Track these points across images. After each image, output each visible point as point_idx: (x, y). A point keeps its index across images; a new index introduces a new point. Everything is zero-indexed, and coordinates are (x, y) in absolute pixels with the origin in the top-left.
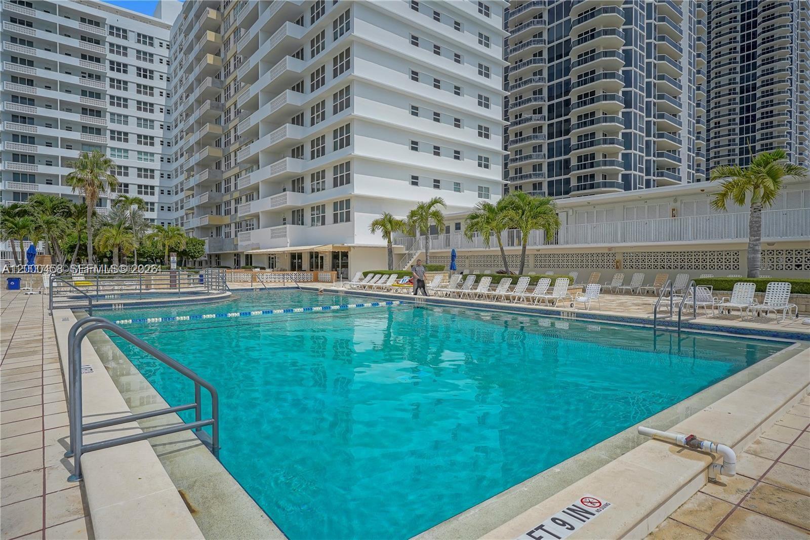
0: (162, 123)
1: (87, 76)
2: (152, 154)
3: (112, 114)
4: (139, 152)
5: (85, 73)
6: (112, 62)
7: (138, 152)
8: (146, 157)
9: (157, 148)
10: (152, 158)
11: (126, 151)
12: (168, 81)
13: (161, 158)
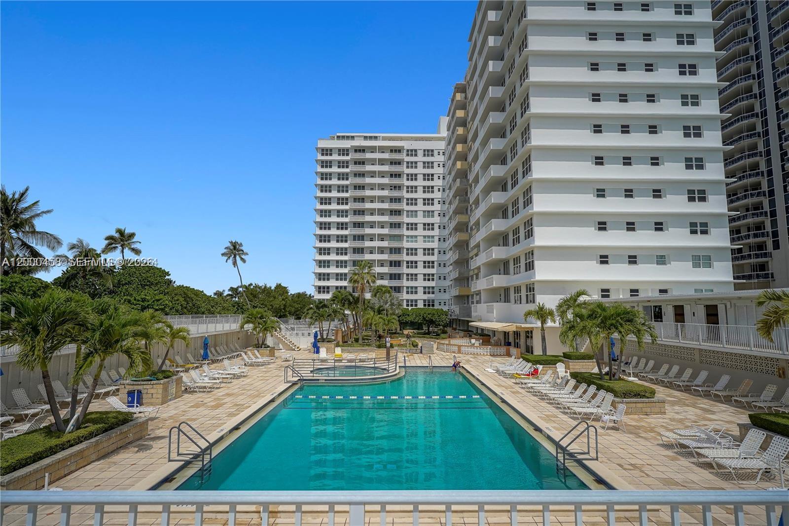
0: (439, 212)
1: (393, 188)
2: (433, 237)
3: (408, 211)
4: (425, 237)
5: (392, 187)
6: (408, 175)
7: (423, 236)
8: (429, 240)
9: (436, 232)
10: (433, 240)
11: (416, 237)
12: (444, 179)
13: (439, 239)
